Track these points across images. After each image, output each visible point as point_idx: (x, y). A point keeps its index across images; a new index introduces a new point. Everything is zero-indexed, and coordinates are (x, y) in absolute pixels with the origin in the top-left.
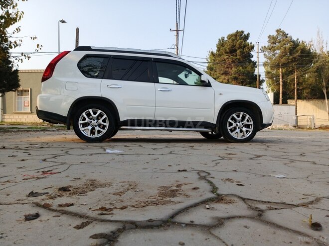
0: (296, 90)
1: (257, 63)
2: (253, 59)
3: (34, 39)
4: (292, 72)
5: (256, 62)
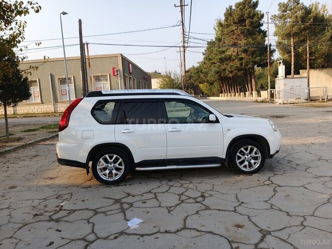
0: (308, 60)
1: (267, 33)
2: (262, 28)
3: (39, 45)
4: (304, 41)
5: (266, 31)
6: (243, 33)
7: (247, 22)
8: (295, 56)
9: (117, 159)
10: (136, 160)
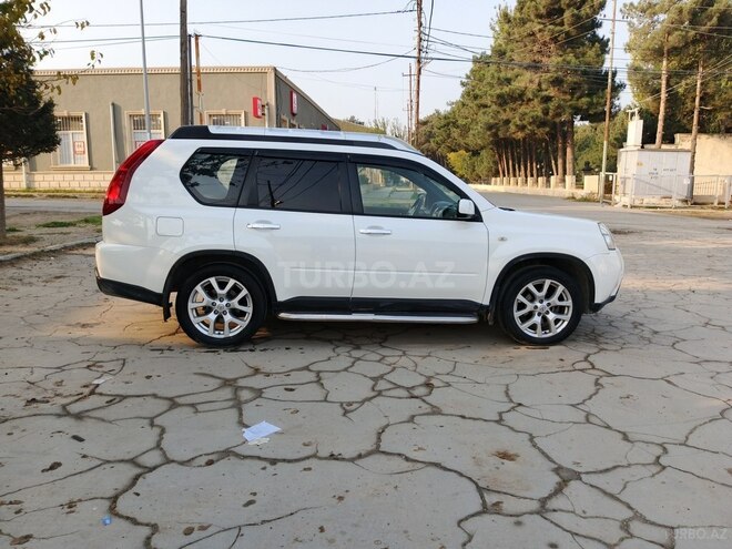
0: (696, 113)
1: (610, 43)
2: (600, 32)
3: (83, 27)
4: (692, 67)
5: (608, 40)
6: (555, 40)
7: (567, 15)
8: (667, 101)
9: (236, 290)
10: (282, 296)
